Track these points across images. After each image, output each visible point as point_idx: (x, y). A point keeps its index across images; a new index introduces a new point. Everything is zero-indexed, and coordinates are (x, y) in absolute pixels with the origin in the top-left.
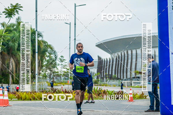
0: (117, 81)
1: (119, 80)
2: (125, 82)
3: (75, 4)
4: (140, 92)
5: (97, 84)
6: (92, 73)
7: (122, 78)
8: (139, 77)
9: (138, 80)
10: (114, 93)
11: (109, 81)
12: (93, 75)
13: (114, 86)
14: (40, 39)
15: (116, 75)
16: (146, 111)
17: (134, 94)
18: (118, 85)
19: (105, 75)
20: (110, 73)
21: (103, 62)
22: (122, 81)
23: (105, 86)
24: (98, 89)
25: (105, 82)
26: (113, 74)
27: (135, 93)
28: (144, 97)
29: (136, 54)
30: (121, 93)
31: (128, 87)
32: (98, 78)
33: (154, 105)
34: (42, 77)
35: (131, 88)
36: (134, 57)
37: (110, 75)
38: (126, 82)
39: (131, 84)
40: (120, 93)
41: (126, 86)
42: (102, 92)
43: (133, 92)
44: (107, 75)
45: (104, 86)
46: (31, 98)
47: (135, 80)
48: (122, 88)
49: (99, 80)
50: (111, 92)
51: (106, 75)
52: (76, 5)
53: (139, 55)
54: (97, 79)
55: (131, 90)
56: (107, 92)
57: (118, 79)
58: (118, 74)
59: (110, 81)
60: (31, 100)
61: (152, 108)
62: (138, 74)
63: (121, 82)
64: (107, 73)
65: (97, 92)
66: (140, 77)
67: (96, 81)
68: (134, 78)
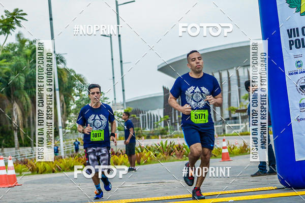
3: (117, 2)
4: (240, 144)
5: (165, 136)
6: (155, 116)
8: (235, 118)
9: (235, 123)
12: (157, 121)
14: (61, 66)
16: (252, 176)
17: (230, 148)
19: (177, 118)
23: (180, 137)
24: (168, 143)
25: (179, 131)
27: (231, 146)
28: (249, 151)
29: (229, 78)
31: (218, 136)
32: (165, 124)
33: (266, 164)
34: (69, 131)
35: (224, 137)
39: (224, 131)
42: (176, 149)
43: (229, 144)
45: (178, 138)
46: (54, 169)
47: (230, 124)
49: (169, 127)
52: (119, 4)
53: (234, 79)
54: (164, 126)
55: (224, 140)
56: (184, 149)
60: (54, 172)
61: (263, 170)
62: (234, 112)
65: (167, 150)
67: (163, 130)
68: (228, 119)
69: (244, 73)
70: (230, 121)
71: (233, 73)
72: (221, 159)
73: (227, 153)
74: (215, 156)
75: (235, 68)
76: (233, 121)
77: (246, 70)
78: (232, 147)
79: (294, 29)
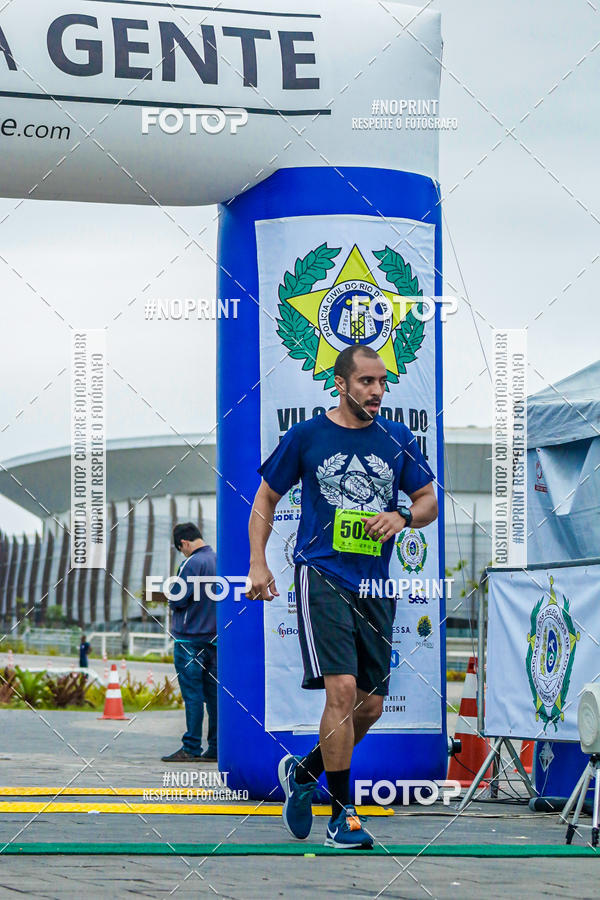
0: (67, 630)
1: (75, 627)
2: (102, 639)
4: (156, 682)
7: (87, 619)
8: (157, 619)
9: (155, 630)
10: (47, 680)
11: (32, 631)
13: (53, 654)
15: (64, 606)
16: (165, 760)
17: (131, 689)
18: (69, 651)
19: (14, 604)
20: (38, 599)
21: (7, 550)
22: (86, 633)
23: (15, 652)
25: (14, 636)
26: (52, 602)
27: (134, 684)
28: (176, 702)
29: (151, 518)
30: (75, 680)
31: (109, 658)
33: (200, 735)
35: (123, 663)
36: (141, 532)
37: (37, 606)
38: (104, 635)
39: (125, 647)
40: (71, 681)
41: (104, 653)
43: (128, 679)
44: (24, 606)
45: (10, 654)
47: (142, 631)
48: (83, 664)
50: (34, 677)
51: (20, 605)
53: (164, 524)
55: (114, 668)
57: (68, 622)
58: (70, 604)
59: (37, 630)
61: (191, 747)
63: (80, 636)
64: (25, 599)
66: (164, 617)
68: (139, 620)
69: (190, 510)
70: (145, 625)
71: (162, 508)
72: (101, 715)
73: (118, 700)
74: (91, 705)
75: (169, 497)
76: (150, 625)
77: (195, 503)
78: (135, 689)
79: (294, 410)
